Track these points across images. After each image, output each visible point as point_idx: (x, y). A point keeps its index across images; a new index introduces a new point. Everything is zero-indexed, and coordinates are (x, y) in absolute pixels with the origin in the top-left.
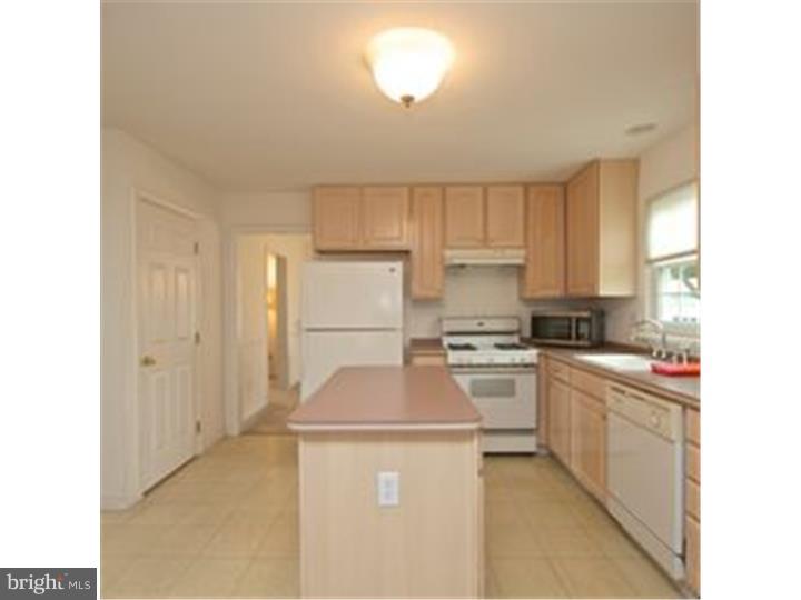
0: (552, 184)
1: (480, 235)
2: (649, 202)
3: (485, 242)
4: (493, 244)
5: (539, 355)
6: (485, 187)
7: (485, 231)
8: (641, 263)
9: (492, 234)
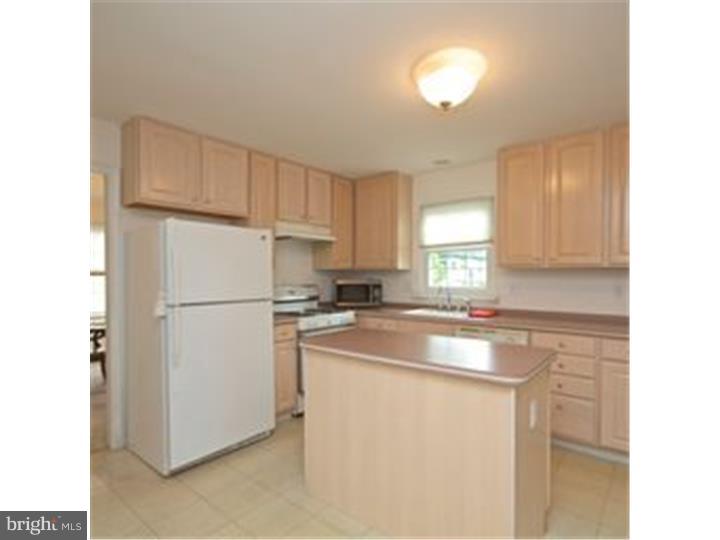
0: (347, 179)
1: (302, 212)
2: (422, 208)
3: (305, 218)
4: (311, 221)
5: (356, 315)
6: (307, 169)
7: (307, 211)
8: (415, 247)
9: (311, 213)
